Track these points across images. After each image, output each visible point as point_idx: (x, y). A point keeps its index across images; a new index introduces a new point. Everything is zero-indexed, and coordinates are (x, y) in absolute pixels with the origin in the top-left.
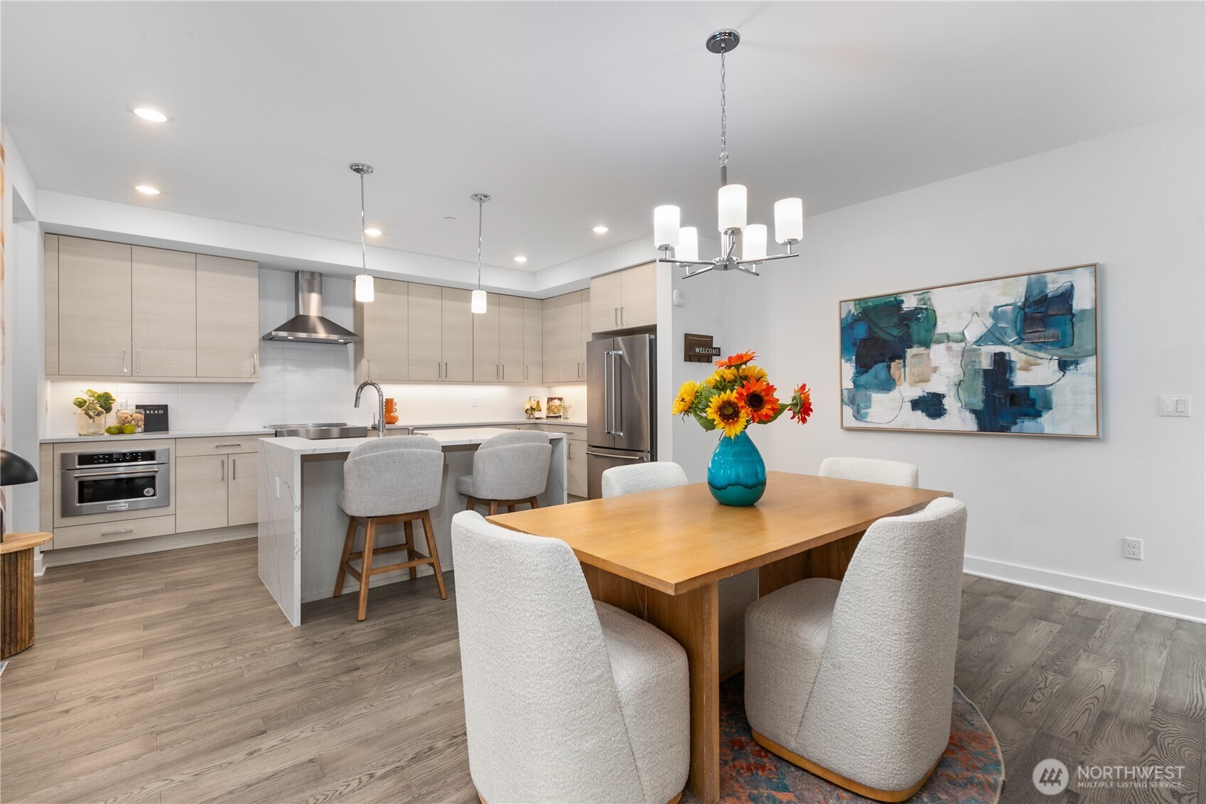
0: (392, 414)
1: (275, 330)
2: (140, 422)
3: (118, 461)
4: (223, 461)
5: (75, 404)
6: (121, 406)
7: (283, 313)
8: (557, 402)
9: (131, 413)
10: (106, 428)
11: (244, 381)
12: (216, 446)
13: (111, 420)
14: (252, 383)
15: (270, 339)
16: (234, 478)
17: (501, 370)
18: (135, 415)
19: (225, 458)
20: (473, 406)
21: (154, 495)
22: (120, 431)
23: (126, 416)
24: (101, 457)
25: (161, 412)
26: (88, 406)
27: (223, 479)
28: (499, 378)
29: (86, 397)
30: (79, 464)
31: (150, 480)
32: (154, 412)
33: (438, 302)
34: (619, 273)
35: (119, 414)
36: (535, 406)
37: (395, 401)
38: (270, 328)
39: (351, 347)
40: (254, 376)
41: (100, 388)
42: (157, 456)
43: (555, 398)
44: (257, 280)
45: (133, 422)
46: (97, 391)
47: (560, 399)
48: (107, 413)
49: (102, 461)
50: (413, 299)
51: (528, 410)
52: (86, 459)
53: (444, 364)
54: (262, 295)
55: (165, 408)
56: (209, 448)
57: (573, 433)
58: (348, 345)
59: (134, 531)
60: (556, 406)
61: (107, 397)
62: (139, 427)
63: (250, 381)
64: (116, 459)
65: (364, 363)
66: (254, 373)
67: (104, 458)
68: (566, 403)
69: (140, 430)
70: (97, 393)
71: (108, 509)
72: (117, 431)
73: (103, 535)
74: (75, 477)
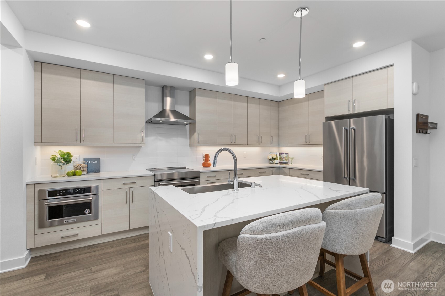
0: (208, 162)
1: (154, 117)
2: (85, 168)
3: (70, 194)
4: (127, 192)
5: (51, 159)
6: (77, 159)
7: (156, 109)
8: (285, 155)
9: (80, 163)
10: (66, 173)
11: (137, 145)
12: (124, 184)
13: (70, 168)
14: (141, 147)
15: (150, 123)
16: (133, 202)
17: (260, 138)
18: (83, 165)
19: (127, 190)
20: (244, 157)
21: (90, 213)
22: (74, 174)
23: (78, 165)
24: (61, 192)
25: (96, 162)
26: (57, 160)
27: (127, 202)
28: (259, 143)
29: (58, 155)
30: (49, 196)
31: (87, 205)
32: (93, 162)
33: (231, 102)
34: (351, 79)
35: (75, 164)
36: (275, 157)
37: (209, 155)
38: (151, 115)
39: (188, 126)
40: (142, 143)
41: (65, 149)
42: (92, 189)
43: (284, 153)
44: (144, 90)
45: (81, 169)
46: (64, 151)
47: (287, 154)
48: (67, 164)
49: (61, 194)
50: (219, 101)
51: (270, 159)
52: (52, 193)
53: (234, 135)
54: (147, 99)
55: (98, 160)
56: (119, 184)
57: (308, 175)
58: (187, 125)
59: (79, 235)
60: (284, 157)
61: (68, 155)
62: (84, 171)
63: (140, 145)
64: (69, 192)
65: (196, 135)
66: (143, 141)
67: (63, 192)
68: (290, 155)
69: (85, 173)
70: (63, 152)
71: (65, 222)
72: (72, 174)
73: (62, 237)
74: (46, 205)
